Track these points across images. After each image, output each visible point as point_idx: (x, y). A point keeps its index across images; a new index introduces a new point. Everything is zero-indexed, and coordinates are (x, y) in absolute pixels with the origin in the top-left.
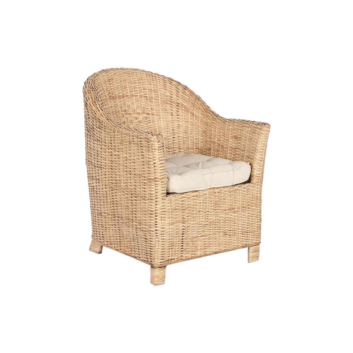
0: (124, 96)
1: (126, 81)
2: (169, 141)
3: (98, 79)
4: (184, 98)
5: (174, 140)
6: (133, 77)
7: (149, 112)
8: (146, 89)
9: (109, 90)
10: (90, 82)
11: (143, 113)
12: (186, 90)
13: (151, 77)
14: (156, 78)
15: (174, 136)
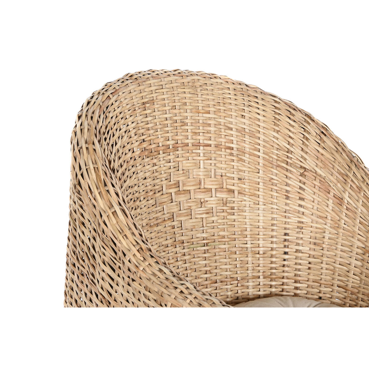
0: (177, 145)
1: (186, 107)
2: (274, 260)
3: (117, 103)
4: (320, 156)
5: (285, 260)
6: (203, 96)
7: (233, 188)
8: (231, 129)
9: (142, 131)
10: (93, 113)
11: (220, 189)
12: (325, 135)
13: (246, 98)
14: (256, 100)
15: (286, 250)
